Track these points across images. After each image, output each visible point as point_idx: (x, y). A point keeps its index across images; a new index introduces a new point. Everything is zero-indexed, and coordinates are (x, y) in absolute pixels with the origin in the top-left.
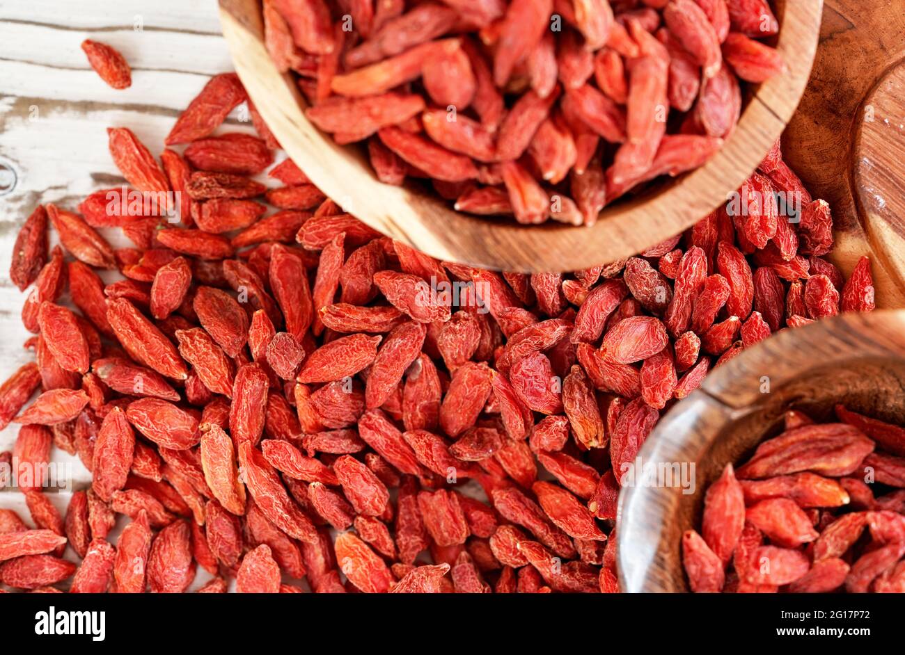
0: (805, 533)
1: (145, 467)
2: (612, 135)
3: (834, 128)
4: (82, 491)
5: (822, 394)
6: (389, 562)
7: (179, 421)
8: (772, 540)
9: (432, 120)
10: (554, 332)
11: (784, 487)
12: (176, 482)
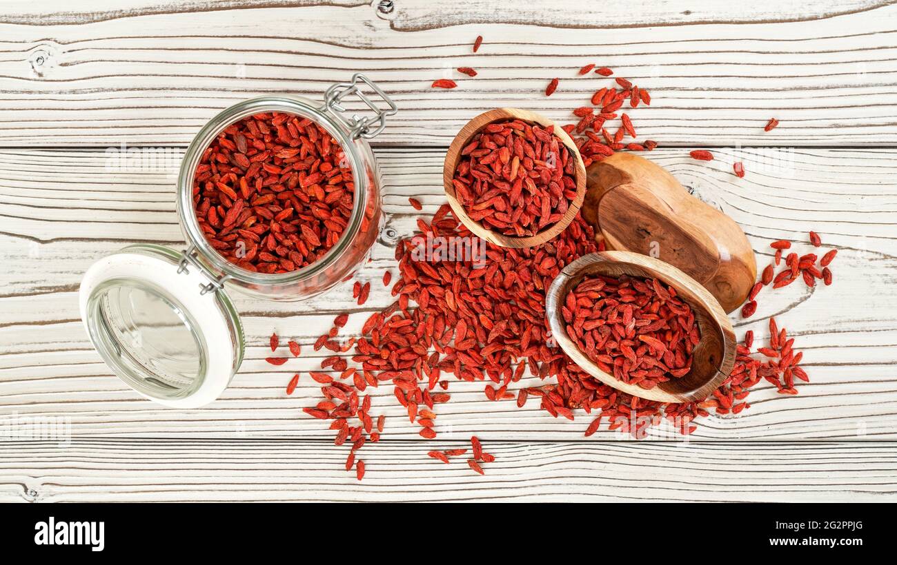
0: (590, 305)
1: (432, 302)
2: (539, 215)
3: (593, 209)
4: (417, 309)
5: (593, 272)
6: (493, 321)
7: (440, 290)
8: (583, 307)
9: (496, 215)
10: (529, 263)
11: (585, 294)
12: (440, 305)
